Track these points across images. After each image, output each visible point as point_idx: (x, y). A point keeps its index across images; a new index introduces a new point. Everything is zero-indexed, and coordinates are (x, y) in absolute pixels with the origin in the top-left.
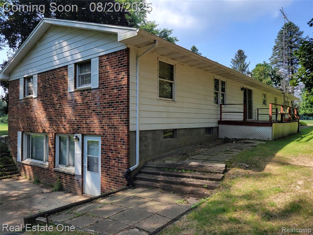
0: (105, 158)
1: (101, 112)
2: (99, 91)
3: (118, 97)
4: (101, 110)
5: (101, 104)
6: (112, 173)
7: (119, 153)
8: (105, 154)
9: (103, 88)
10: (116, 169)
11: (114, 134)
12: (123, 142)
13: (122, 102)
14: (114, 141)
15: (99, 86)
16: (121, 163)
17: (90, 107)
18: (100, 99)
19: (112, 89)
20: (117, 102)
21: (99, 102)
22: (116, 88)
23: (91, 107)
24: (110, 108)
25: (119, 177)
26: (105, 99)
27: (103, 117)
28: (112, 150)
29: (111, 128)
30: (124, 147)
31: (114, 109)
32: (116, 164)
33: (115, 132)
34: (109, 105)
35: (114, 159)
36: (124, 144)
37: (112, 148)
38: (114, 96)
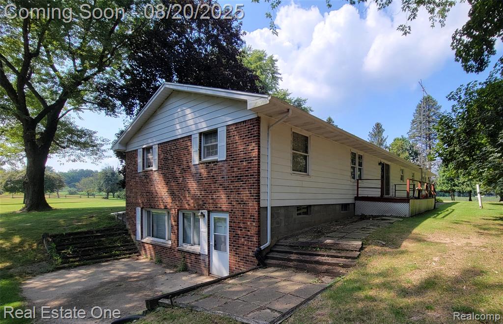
0: (234, 236)
1: (228, 187)
2: (227, 163)
3: (247, 171)
4: (229, 184)
5: (229, 177)
6: (241, 252)
7: (249, 231)
8: (233, 232)
9: (231, 160)
10: (246, 248)
11: (243, 211)
12: (254, 219)
13: (253, 175)
14: (243, 218)
15: (227, 158)
16: (251, 241)
17: (216, 181)
18: (228, 173)
19: (241, 161)
20: (246, 176)
21: (227, 175)
22: (246, 161)
23: (218, 180)
24: (239, 182)
25: (249, 256)
26: (233, 172)
27: (231, 192)
28: (241, 227)
29: (239, 203)
30: (254, 224)
31: (243, 184)
32: (246, 243)
33: (245, 208)
34: (238, 179)
35: (244, 238)
36: (254, 221)
37: (241, 225)
38: (243, 169)
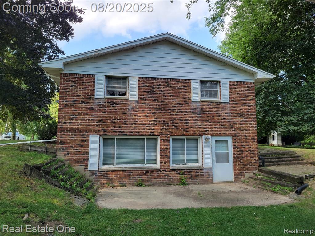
0: (238, 152)
1: (232, 120)
2: (229, 105)
3: (248, 111)
4: (232, 118)
5: (231, 114)
6: (245, 161)
7: (251, 147)
8: (237, 149)
9: (234, 103)
10: (249, 158)
11: (246, 135)
12: (254, 140)
13: (252, 114)
14: (245, 140)
15: (230, 102)
16: (253, 153)
17: (220, 115)
18: (231, 111)
19: (242, 105)
20: (247, 114)
21: (230, 112)
22: (246, 105)
23: (221, 115)
24: (241, 117)
25: (252, 162)
26: (236, 111)
27: (234, 123)
28: (244, 145)
29: (242, 131)
30: (255, 143)
31: (245, 119)
32: (249, 155)
33: (247, 134)
34: (240, 116)
35: (246, 152)
36: (255, 141)
37: (245, 144)
38: (244, 110)
